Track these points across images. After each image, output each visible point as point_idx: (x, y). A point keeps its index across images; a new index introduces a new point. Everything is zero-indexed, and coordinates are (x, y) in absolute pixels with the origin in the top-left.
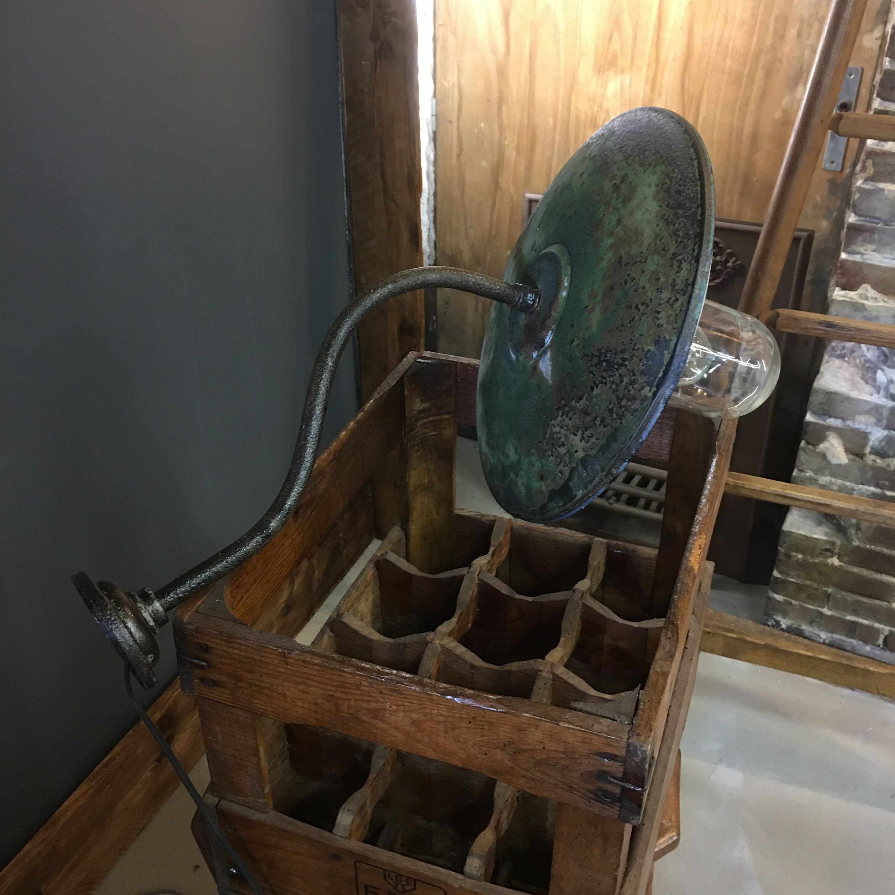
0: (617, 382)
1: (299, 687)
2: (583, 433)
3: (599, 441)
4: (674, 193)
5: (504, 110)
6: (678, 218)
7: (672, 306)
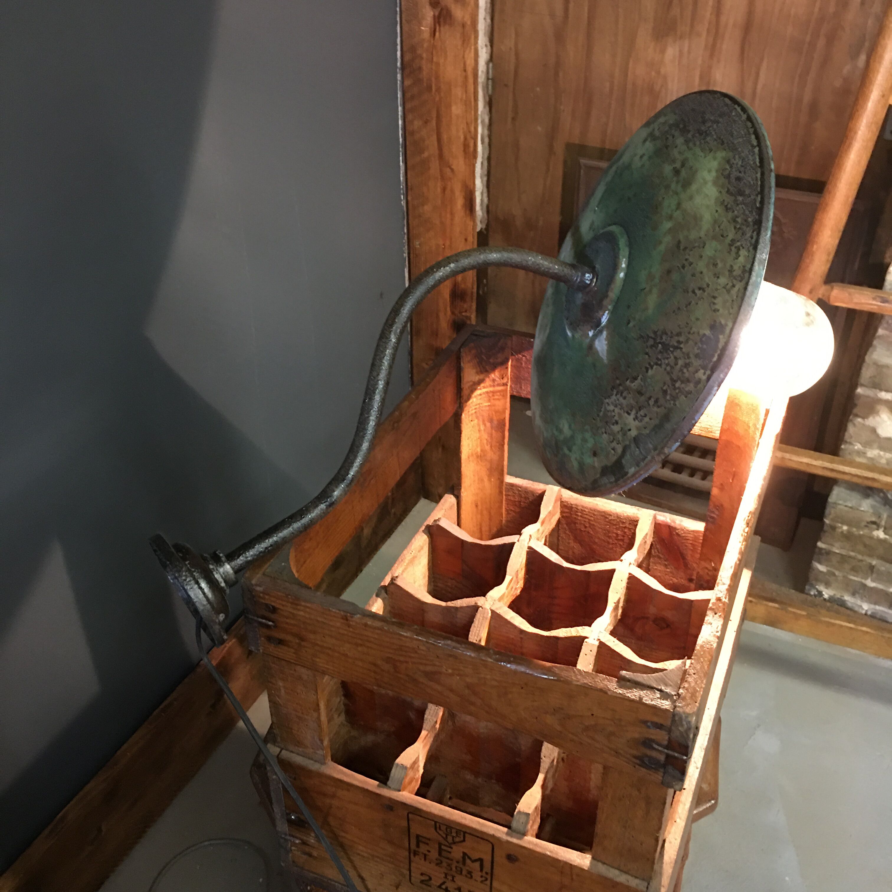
0: (672, 364)
1: (360, 649)
2: (637, 413)
3: (652, 421)
4: (734, 180)
5: (561, 74)
6: (738, 205)
7: (728, 291)
